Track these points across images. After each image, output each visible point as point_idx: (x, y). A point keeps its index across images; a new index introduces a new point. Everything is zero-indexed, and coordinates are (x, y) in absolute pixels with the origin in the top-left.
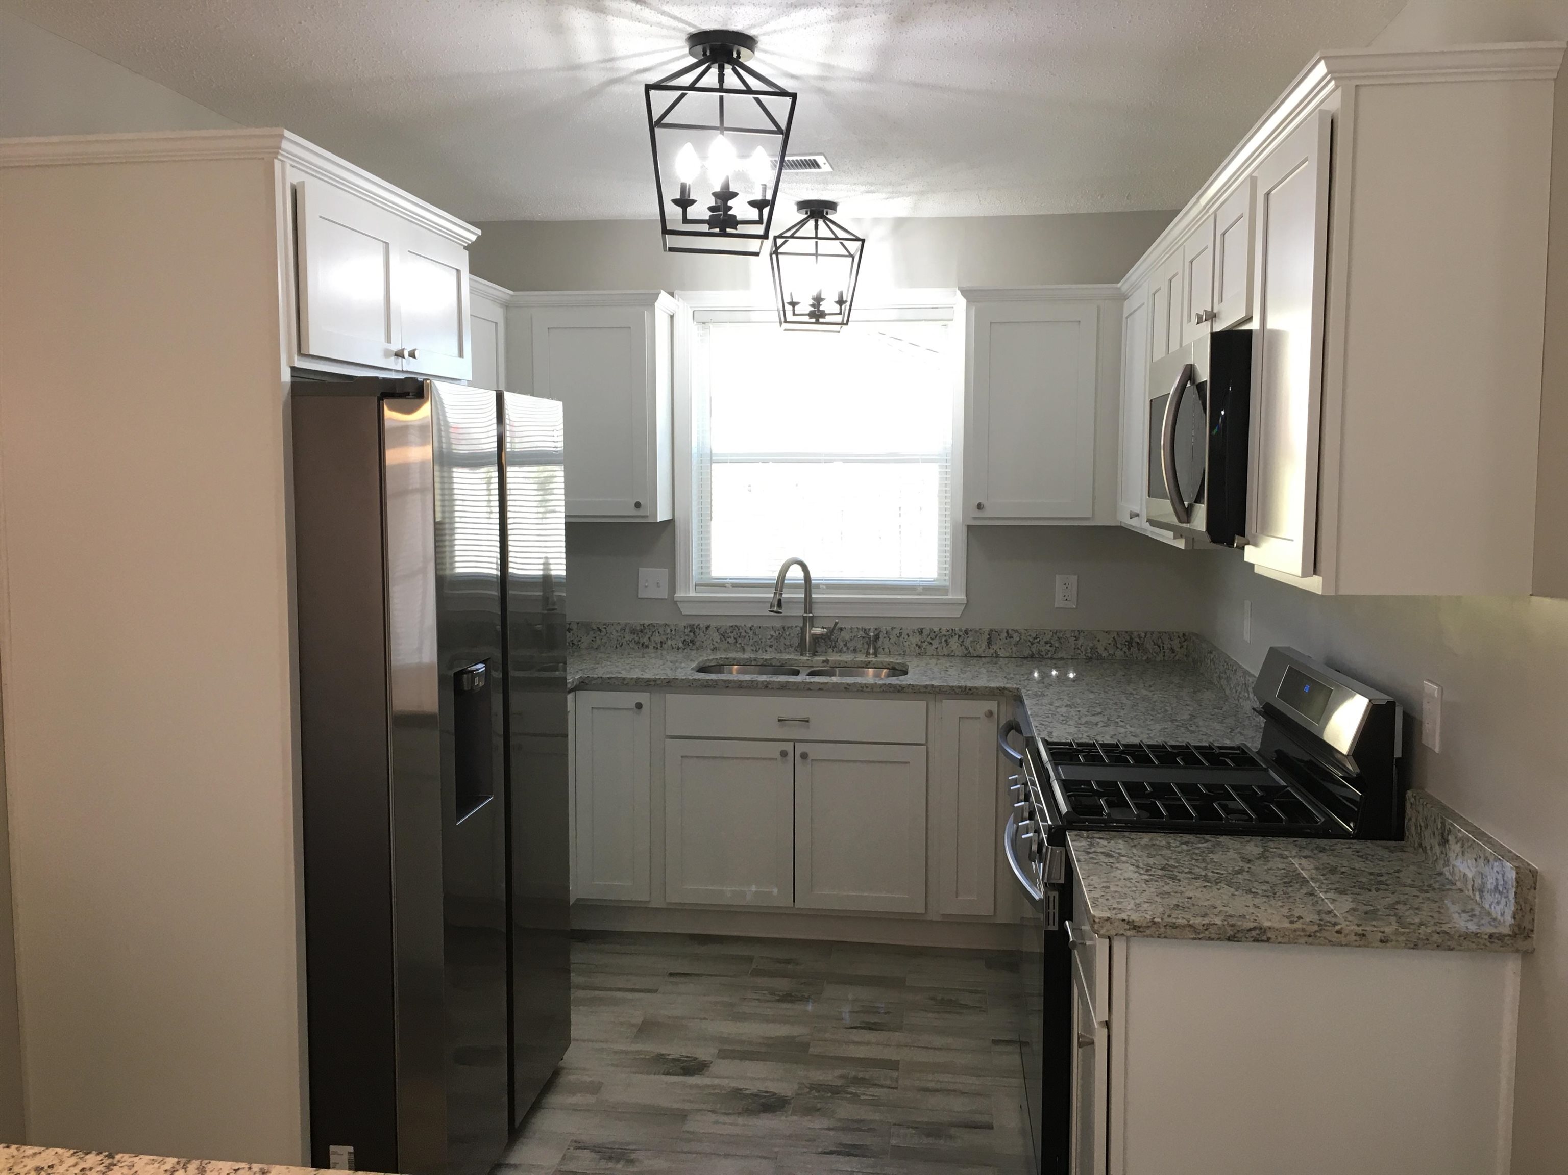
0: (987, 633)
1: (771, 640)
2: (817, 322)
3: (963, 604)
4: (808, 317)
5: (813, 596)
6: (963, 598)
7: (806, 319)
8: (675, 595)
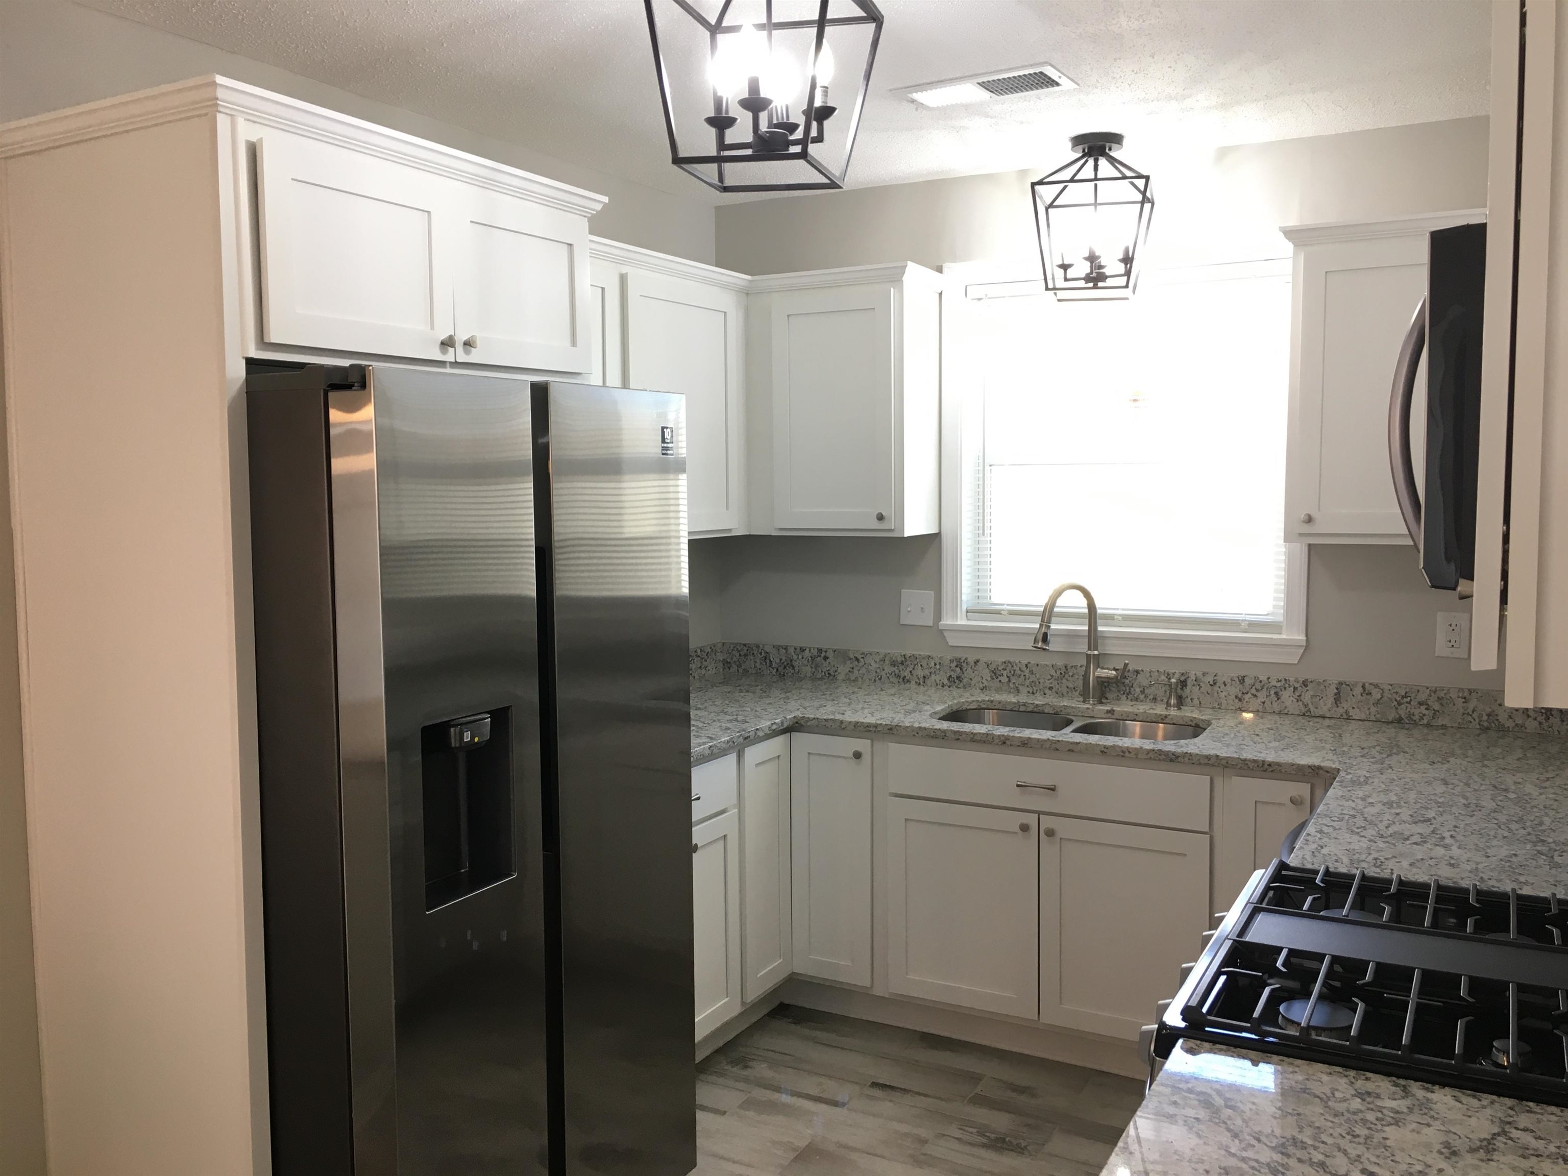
0: (1333, 687)
1: (1050, 681)
2: (1095, 287)
3: (1303, 646)
4: (1083, 282)
5: (1100, 628)
6: (1300, 638)
7: (1082, 284)
8: (941, 622)
